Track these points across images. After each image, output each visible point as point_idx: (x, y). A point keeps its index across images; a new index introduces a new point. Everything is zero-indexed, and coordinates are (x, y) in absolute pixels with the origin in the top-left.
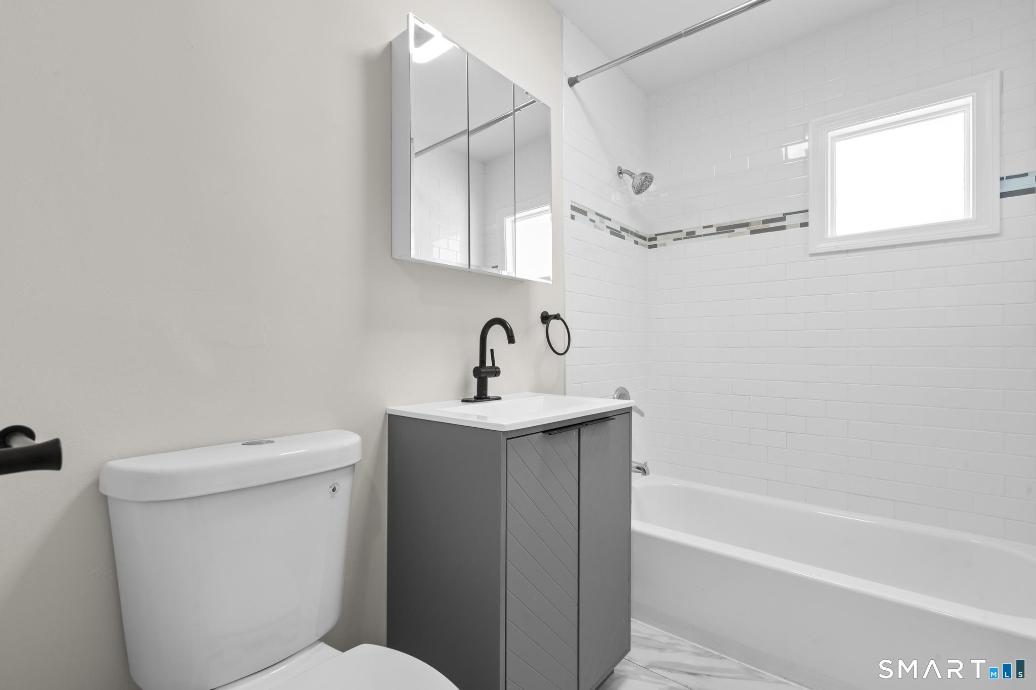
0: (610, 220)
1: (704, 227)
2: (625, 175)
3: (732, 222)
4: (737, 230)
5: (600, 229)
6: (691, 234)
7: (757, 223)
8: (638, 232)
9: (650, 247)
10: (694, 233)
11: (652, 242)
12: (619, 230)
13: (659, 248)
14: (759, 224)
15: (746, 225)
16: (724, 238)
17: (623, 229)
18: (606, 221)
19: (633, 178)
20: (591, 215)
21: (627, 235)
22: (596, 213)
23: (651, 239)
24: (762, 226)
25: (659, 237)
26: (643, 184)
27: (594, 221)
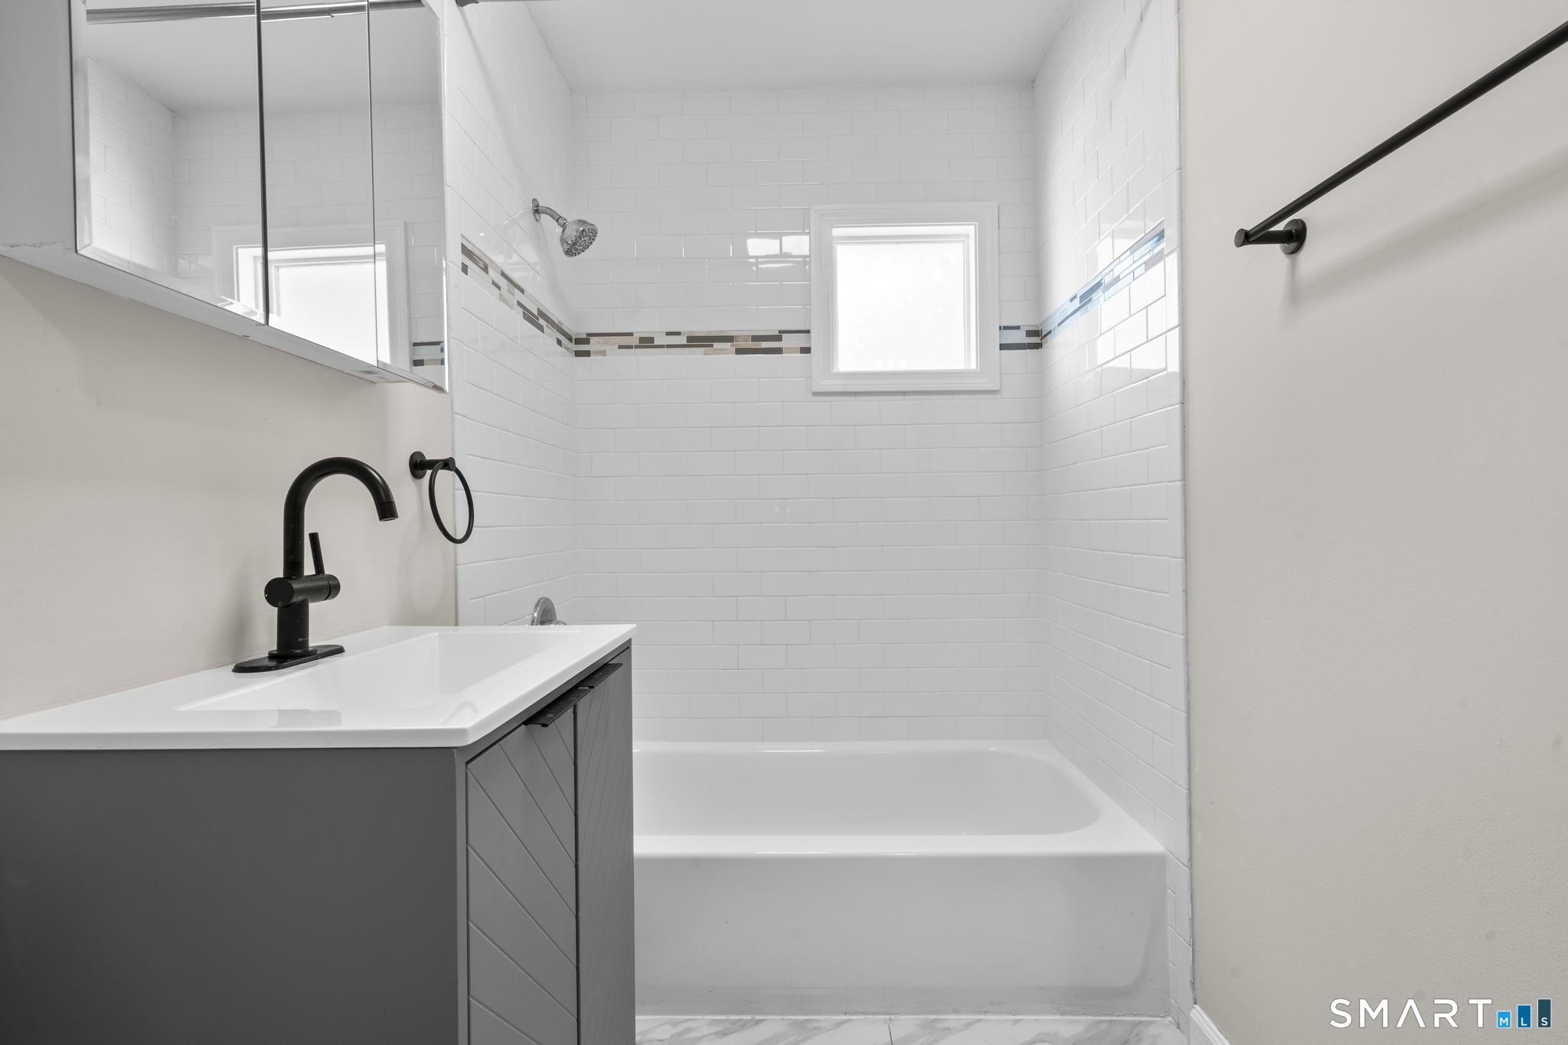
0: (522, 291)
1: (668, 334)
2: (544, 217)
3: (709, 332)
4: (716, 345)
5: (508, 305)
6: (647, 342)
7: (745, 338)
8: (562, 325)
9: (578, 354)
10: (651, 340)
11: (581, 345)
12: (536, 314)
13: (593, 358)
14: (747, 341)
15: (729, 339)
16: (697, 354)
17: (541, 314)
18: (517, 291)
19: (564, 226)
20: (493, 274)
21: (547, 326)
22: (502, 272)
23: (578, 341)
24: (751, 345)
25: (593, 340)
26: (579, 241)
27: (499, 287)
